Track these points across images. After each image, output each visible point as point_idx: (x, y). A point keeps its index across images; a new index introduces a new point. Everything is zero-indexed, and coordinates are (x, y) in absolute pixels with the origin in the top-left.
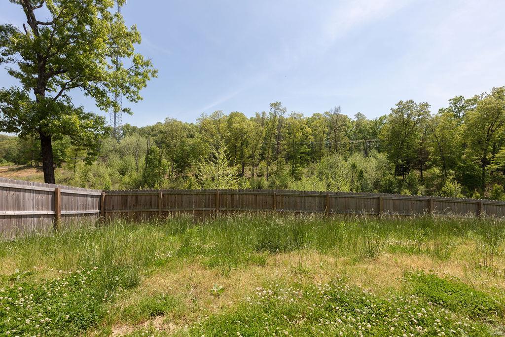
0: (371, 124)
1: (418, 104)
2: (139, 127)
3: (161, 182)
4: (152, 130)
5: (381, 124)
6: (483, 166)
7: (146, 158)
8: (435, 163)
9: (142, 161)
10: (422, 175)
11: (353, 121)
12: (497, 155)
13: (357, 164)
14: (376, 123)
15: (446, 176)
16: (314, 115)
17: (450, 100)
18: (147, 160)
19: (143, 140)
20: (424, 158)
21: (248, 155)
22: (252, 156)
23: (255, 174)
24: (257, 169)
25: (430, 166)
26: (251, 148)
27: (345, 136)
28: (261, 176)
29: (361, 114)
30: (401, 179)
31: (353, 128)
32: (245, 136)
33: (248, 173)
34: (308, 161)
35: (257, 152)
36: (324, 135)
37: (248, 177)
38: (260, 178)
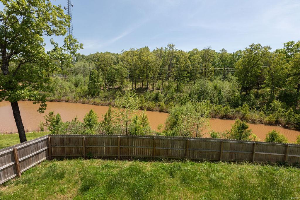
0: (230, 56)
1: (263, 47)
2: (86, 55)
3: (99, 92)
4: (94, 57)
5: (237, 56)
7: (89, 77)
8: (268, 86)
9: (88, 78)
10: (258, 92)
11: (219, 54)
13: (218, 86)
14: (234, 55)
15: (273, 94)
16: (194, 49)
17: (285, 44)
18: (91, 79)
19: (88, 64)
21: (150, 76)
22: (153, 78)
23: (154, 88)
24: (156, 85)
25: (264, 88)
26: (153, 72)
27: (212, 66)
28: (158, 89)
29: (224, 50)
30: (244, 94)
31: (218, 59)
32: (149, 65)
33: (150, 87)
34: (188, 81)
35: (157, 75)
36: (199, 66)
37: (150, 90)
38: (158, 91)
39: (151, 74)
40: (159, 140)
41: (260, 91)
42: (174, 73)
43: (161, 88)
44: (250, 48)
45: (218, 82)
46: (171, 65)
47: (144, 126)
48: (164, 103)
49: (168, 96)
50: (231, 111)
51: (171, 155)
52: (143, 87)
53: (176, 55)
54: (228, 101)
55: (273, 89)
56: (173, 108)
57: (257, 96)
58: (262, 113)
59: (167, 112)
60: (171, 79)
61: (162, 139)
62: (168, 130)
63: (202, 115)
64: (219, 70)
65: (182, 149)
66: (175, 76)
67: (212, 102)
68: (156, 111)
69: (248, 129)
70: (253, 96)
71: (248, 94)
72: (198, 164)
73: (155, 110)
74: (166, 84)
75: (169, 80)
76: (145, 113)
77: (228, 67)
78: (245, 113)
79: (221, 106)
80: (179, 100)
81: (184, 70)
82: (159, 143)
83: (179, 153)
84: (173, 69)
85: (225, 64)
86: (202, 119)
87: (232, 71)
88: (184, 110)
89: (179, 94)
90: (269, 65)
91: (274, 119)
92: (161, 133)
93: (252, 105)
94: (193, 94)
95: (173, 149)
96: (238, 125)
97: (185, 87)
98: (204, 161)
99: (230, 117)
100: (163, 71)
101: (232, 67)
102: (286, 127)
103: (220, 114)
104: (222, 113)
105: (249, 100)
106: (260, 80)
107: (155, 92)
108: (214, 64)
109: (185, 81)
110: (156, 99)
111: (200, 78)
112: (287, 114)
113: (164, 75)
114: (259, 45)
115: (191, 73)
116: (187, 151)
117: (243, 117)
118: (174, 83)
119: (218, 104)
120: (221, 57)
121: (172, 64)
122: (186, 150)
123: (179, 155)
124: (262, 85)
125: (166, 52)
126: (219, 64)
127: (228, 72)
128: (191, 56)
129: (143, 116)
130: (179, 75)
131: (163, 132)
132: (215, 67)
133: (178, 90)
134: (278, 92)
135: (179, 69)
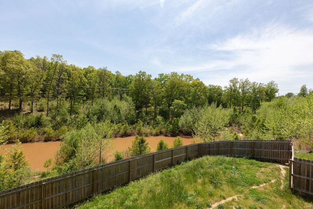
0: (124, 79)
1: (147, 74)
5: (129, 79)
6: (169, 107)
8: (152, 105)
11: (115, 75)
12: (174, 103)
13: (117, 105)
14: (127, 78)
15: (156, 111)
16: (89, 67)
17: (159, 74)
20: (148, 102)
21: (26, 93)
22: (31, 95)
23: (34, 109)
24: (36, 105)
25: (150, 106)
26: (30, 88)
27: (109, 86)
28: (41, 110)
29: (119, 72)
30: (138, 113)
31: (114, 80)
32: (24, 76)
33: (26, 108)
34: (84, 101)
35: (37, 92)
36: (96, 84)
37: (26, 112)
38: (40, 113)
39: (27, 90)
40: (52, 183)
41: (148, 109)
42: (66, 90)
43: (46, 109)
44: (139, 74)
45: (116, 101)
46: (60, 81)
47: (16, 169)
48: (51, 129)
49: (58, 119)
50: (129, 129)
51: (72, 198)
52: (11, 108)
53: (67, 70)
54: (126, 119)
55: (156, 107)
56: (67, 133)
57: (147, 113)
58: (151, 127)
59: (58, 140)
60: (62, 97)
61: (56, 182)
62: (60, 164)
63: (105, 137)
64: (116, 90)
65: (88, 185)
66: (68, 94)
67: (112, 122)
68: (38, 141)
69: (146, 143)
70: (144, 114)
71: (141, 112)
72: (109, 195)
73: (36, 140)
74: (55, 103)
75: (58, 99)
76: (19, 147)
77: (123, 88)
78: (140, 129)
79: (120, 124)
80: (74, 122)
81: (80, 88)
82: (52, 189)
83: (84, 191)
84: (64, 86)
85: (121, 85)
86: (105, 141)
87: (126, 92)
88: (84, 134)
89: (74, 116)
90: (152, 89)
91: (159, 131)
92: (50, 172)
93: (144, 121)
94: (91, 115)
95: (75, 189)
96: (139, 140)
97: (82, 107)
98: (115, 188)
99: (129, 134)
100: (47, 87)
101: (126, 88)
102: (166, 136)
103: (120, 133)
104: (122, 131)
105: (142, 117)
106: (148, 101)
107: (35, 114)
108: (111, 84)
109: (80, 100)
110: (38, 123)
111: (98, 97)
112: (166, 125)
113: (51, 92)
114: (145, 73)
115: (87, 91)
116: (95, 184)
117: (139, 132)
118: (65, 102)
119: (118, 123)
120: (117, 78)
121: (62, 79)
122: (93, 184)
123: (85, 194)
124: (149, 105)
125: (52, 63)
126: (115, 84)
127: (124, 93)
128: (87, 73)
129: (16, 153)
130: (73, 92)
131: (53, 169)
132: (112, 87)
133: (72, 111)
134: (158, 110)
135: (72, 85)
